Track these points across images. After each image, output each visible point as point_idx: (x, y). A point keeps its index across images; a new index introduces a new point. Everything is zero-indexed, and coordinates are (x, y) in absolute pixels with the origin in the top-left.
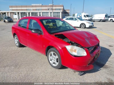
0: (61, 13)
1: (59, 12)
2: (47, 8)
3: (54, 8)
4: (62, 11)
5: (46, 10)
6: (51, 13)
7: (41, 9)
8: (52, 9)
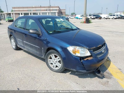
0: (57, 13)
1: (56, 13)
2: (45, 9)
3: (51, 9)
4: (57, 11)
5: (44, 10)
6: (49, 13)
7: (40, 10)
8: (50, 10)
